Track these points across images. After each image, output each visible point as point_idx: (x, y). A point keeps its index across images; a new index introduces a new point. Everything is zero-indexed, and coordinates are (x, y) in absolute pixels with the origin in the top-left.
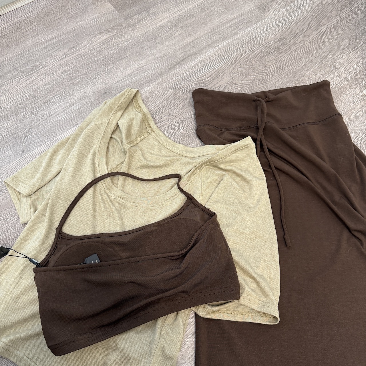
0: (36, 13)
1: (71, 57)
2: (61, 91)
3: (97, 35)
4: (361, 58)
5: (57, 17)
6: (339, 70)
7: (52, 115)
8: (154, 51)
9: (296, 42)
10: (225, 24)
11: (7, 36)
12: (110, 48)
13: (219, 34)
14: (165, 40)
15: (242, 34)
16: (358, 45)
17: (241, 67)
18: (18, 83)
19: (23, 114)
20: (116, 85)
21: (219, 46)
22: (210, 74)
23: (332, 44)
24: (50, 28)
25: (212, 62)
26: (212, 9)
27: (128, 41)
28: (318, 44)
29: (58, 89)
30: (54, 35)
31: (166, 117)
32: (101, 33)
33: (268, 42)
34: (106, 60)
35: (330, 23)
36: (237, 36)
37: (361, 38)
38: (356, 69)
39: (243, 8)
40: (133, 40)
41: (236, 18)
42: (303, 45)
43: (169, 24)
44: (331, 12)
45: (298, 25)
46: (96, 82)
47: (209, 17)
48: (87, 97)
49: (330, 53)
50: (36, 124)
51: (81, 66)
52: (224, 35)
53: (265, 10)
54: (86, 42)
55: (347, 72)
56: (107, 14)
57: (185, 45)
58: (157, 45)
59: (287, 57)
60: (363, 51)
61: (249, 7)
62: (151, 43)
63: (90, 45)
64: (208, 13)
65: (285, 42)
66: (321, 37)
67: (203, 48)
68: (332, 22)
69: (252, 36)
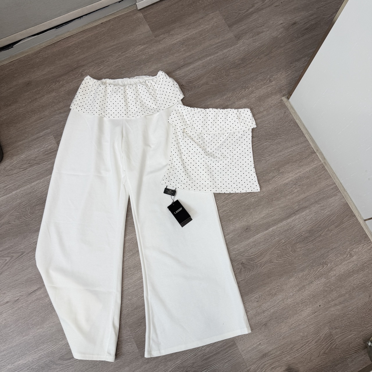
0: (107, 29)
1: (122, 58)
3: (138, 46)
4: (289, 76)
5: (118, 32)
6: (272, 83)
8: (167, 59)
9: (251, 62)
10: (212, 45)
11: (91, 41)
12: (144, 54)
14: (175, 53)
15: (221, 53)
16: (290, 68)
17: (214, 75)
18: (93, 69)
21: (205, 60)
22: (195, 77)
23: (274, 66)
24: (113, 39)
25: (199, 69)
26: (207, 35)
27: (154, 51)
28: (265, 64)
30: (115, 43)
32: (140, 45)
33: (235, 60)
34: (140, 62)
36: (217, 54)
37: (294, 63)
39: (226, 36)
40: (157, 51)
41: (220, 42)
42: (255, 64)
43: (179, 42)
44: (281, 43)
45: (257, 51)
47: (203, 40)
49: (271, 71)
51: (126, 64)
52: (209, 53)
53: (239, 38)
54: (131, 49)
55: (277, 84)
56: (145, 33)
57: (185, 57)
58: (170, 55)
59: (243, 72)
60: (292, 72)
61: (231, 35)
62: (166, 53)
63: (133, 51)
64: (204, 38)
65: (245, 61)
66: (269, 60)
67: (195, 60)
68: (279, 50)
69: (226, 55)
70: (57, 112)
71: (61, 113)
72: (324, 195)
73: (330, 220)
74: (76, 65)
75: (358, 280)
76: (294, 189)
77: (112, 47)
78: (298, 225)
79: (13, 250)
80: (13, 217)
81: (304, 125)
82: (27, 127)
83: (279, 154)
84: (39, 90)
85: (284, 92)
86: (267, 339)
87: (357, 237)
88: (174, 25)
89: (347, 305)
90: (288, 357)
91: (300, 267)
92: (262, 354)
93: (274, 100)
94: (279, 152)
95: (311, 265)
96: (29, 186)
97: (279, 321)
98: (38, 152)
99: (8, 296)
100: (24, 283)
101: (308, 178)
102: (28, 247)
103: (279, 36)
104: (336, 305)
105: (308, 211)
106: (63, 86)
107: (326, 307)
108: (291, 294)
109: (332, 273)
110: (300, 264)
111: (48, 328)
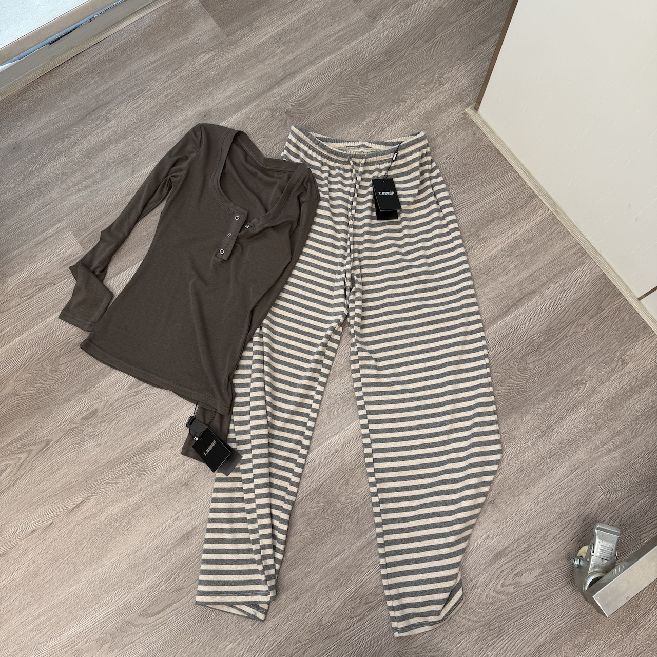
0: (141, 33)
1: (174, 80)
2: (165, 114)
3: (199, 55)
4: (473, 71)
5: (161, 37)
6: (445, 86)
7: (157, 138)
8: (254, 71)
9: (403, 55)
10: (330, 37)
11: (115, 59)
12: (212, 69)
13: (322, 49)
14: (266, 59)
15: (347, 47)
16: (471, 57)
17: (340, 86)
18: (126, 107)
19: (131, 137)
20: (216, 107)
21: (320, 63)
22: (308, 94)
23: (443, 56)
24: (154, 49)
25: (312, 80)
26: (318, 20)
27: (229, 61)
28: (427, 57)
29: (162, 113)
30: (158, 57)
31: (262, 139)
32: (203, 53)
33: (373, 57)
34: (207, 82)
35: (445, 31)
36: (341, 50)
37: (477, 48)
38: (463, 84)
39: (352, 17)
40: (234, 59)
41: (342, 30)
42: (410, 59)
43: (271, 40)
44: (450, 17)
46: (197, 105)
47: (313, 30)
48: (189, 120)
49: (439, 66)
50: (143, 147)
51: (183, 89)
52: (327, 50)
53: (375, 18)
54: (188, 63)
55: (453, 88)
56: (209, 31)
57: (285, 64)
58: (258, 63)
59: (390, 74)
60: (475, 63)
61: (359, 15)
62: (251, 61)
63: (193, 66)
64: (313, 25)
65: (391, 56)
66: (432, 48)
67: (304, 66)
68: (449, 29)
69: (357, 50)
70: (72, 189)
71: (79, 190)
72: (563, 267)
73: (579, 308)
74: (94, 104)
75: (643, 402)
76: (508, 264)
77: (155, 65)
78: (524, 324)
79: (30, 439)
80: (21, 382)
81: (510, 151)
82: (23, 223)
83: (474, 208)
84: (35, 156)
85: (468, 100)
86: (499, 527)
87: (630, 329)
88: (258, 11)
89: (629, 448)
90: (540, 552)
91: (539, 396)
92: (494, 554)
93: (452, 115)
94: (473, 204)
95: (557, 388)
96: (41, 325)
97: (516, 492)
98: (50, 264)
99: (33, 520)
100: (58, 495)
101: (530, 240)
102: (55, 430)
103: (445, 5)
104: (610, 451)
105: (538, 298)
106: (76, 143)
107: (593, 456)
108: (529, 444)
109: (596, 398)
110: (538, 389)
111: (111, 566)
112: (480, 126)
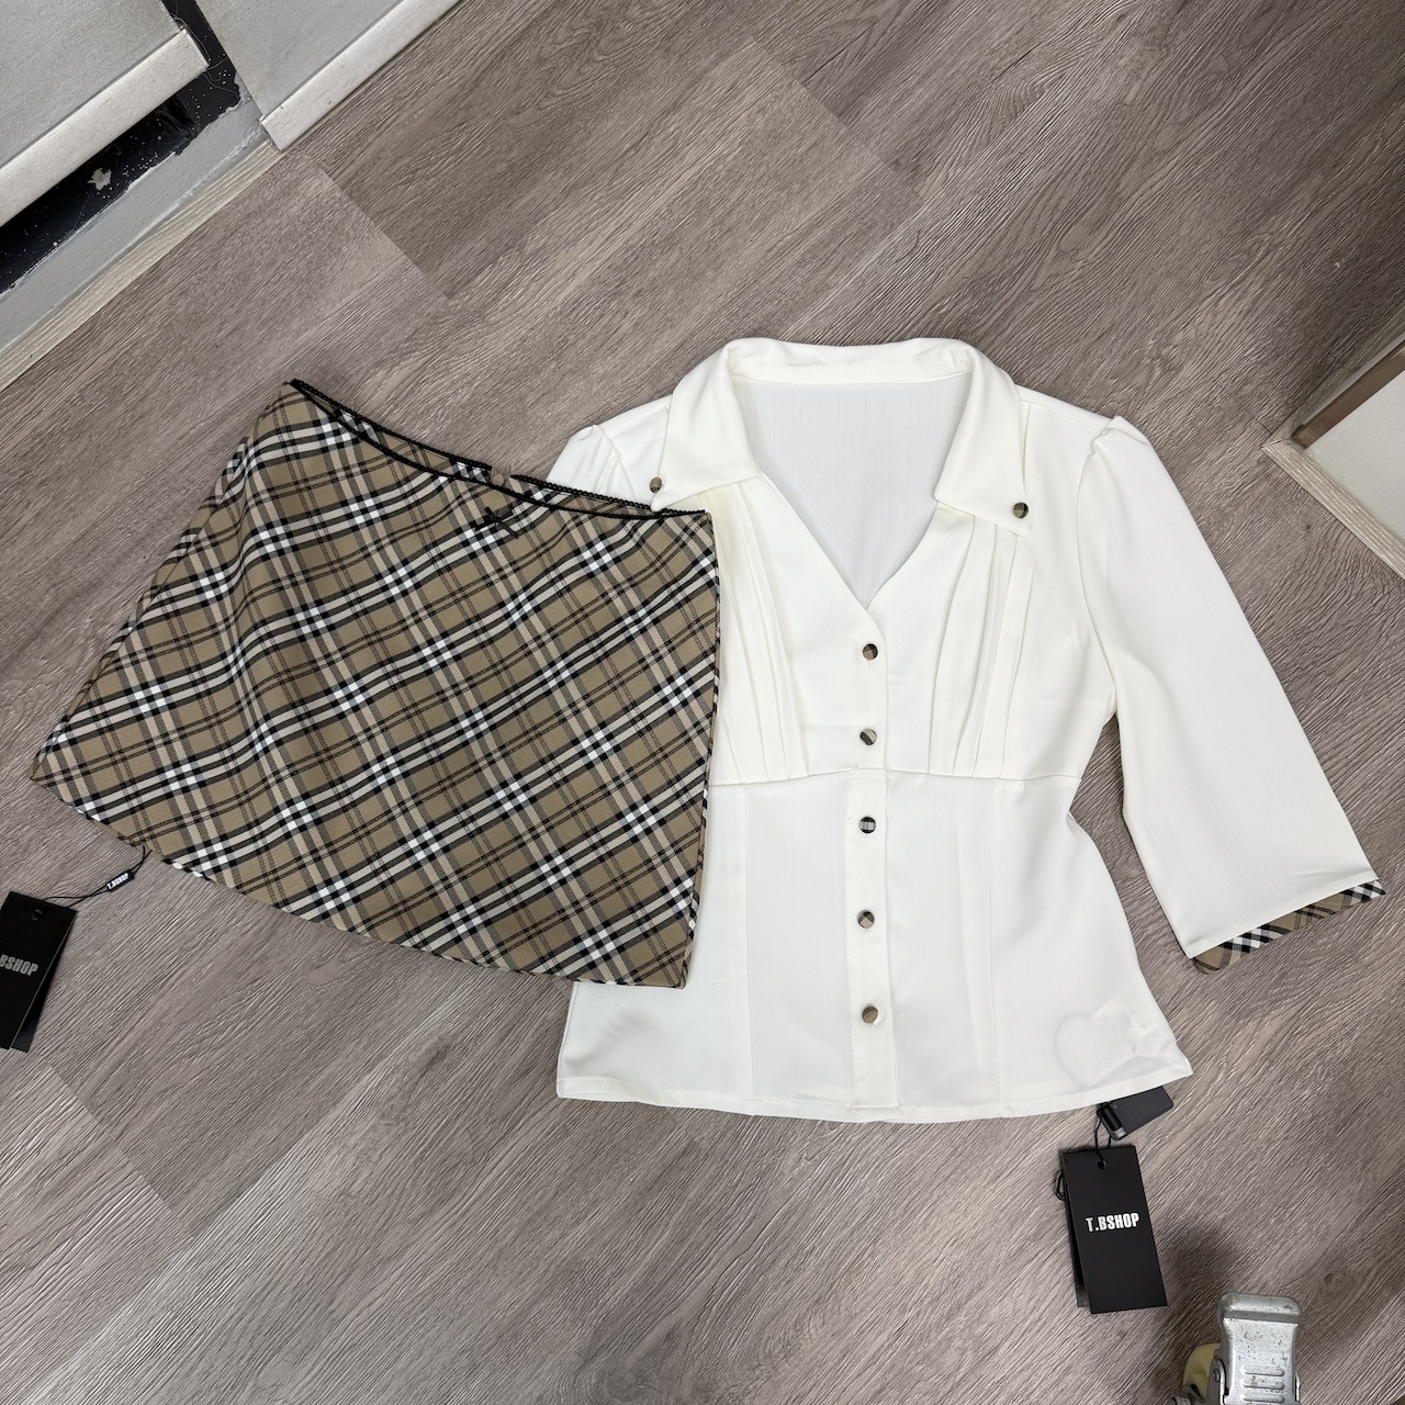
0: (158, 323)
3: (366, 375)
4: (1261, 309)
5: (229, 327)
6: (1181, 373)
8: (561, 406)
9: (1030, 285)
10: (782, 253)
11: (87, 425)
13: (767, 301)
14: (592, 358)
16: (1248, 261)
23: (1159, 273)
24: (213, 372)
26: (732, 199)
27: (470, 383)
28: (1109, 279)
30: (232, 397)
32: (379, 364)
33: (935, 304)
35: (1149, 183)
36: (827, 296)
37: (1262, 229)
38: (1241, 359)
39: (842, 175)
40: (485, 374)
41: (820, 221)
42: (1057, 292)
43: (594, 289)
44: (1155, 133)
45: (1036, 213)
47: (725, 237)
49: (1152, 308)
52: (783, 302)
53: (916, 168)
55: (1210, 375)
56: (387, 283)
57: (655, 367)
58: (566, 379)
60: (1267, 281)
61: (863, 163)
62: (544, 375)
64: (721, 221)
65: (992, 293)
66: (1118, 247)
68: (1158, 176)
93: (1225, 469)
103: (1133, 93)
106: (10, 745)
112: (1322, 496)
